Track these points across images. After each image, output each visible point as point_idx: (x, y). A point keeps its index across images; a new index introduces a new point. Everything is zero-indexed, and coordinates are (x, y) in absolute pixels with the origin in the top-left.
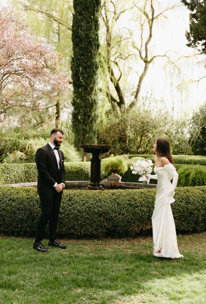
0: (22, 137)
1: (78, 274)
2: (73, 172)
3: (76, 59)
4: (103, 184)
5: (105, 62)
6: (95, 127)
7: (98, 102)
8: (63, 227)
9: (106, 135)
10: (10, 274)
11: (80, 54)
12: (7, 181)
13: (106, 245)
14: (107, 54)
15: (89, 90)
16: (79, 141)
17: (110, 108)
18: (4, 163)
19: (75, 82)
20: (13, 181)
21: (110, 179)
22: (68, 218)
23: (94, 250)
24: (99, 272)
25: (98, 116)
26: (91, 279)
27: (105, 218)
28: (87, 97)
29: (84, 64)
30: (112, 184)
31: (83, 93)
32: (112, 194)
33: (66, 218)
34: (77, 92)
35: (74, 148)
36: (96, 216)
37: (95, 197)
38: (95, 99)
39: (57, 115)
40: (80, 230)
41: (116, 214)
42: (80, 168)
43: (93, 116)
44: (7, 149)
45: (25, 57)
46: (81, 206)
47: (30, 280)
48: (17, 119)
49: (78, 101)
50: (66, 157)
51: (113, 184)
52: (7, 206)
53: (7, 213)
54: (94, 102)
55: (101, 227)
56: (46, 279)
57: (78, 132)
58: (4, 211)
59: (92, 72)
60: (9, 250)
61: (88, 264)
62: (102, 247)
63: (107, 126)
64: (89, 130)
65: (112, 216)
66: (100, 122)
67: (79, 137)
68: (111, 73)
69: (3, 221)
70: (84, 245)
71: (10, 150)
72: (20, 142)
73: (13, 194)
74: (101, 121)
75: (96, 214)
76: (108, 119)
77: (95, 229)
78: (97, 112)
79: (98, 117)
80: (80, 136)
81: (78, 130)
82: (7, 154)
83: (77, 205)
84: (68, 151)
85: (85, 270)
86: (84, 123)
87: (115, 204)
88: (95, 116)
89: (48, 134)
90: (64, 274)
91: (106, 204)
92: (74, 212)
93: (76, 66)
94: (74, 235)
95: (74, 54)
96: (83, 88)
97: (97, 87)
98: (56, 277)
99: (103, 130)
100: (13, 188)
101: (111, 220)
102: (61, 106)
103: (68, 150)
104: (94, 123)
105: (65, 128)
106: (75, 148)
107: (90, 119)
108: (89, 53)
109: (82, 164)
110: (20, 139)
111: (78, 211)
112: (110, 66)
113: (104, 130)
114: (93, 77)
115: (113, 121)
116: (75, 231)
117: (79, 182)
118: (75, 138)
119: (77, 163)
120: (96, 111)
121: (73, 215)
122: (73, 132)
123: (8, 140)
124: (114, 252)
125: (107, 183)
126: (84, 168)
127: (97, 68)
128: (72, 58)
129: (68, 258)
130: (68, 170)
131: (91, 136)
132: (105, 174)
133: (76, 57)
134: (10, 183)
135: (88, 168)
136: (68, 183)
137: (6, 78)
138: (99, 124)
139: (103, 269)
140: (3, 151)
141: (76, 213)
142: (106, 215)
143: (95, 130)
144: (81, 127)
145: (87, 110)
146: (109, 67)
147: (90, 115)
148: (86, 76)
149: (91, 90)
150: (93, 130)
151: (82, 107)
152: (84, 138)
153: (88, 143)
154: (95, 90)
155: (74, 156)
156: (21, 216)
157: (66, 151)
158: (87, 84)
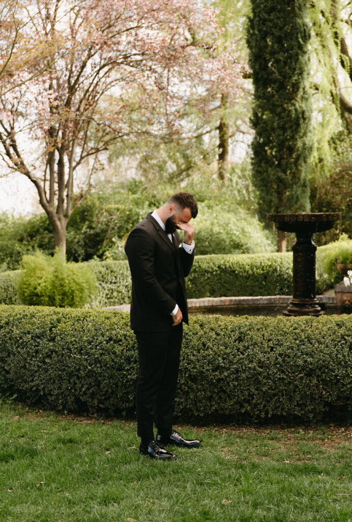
0: (143, 202)
1: (255, 506)
2: (255, 277)
3: (259, 21)
4: (324, 301)
5: (326, 24)
6: (305, 173)
7: (310, 116)
8: (225, 400)
9: (331, 190)
10: (105, 501)
11: (267, 8)
12: (112, 298)
13: (323, 440)
14: (332, 5)
15: (289, 90)
16: (270, 207)
17: (341, 129)
18: (108, 259)
19: (258, 74)
20: (123, 299)
21: (340, 290)
22: (237, 379)
23: (295, 452)
24: (304, 502)
25: (311, 148)
26: (285, 517)
27: (323, 380)
28: (286, 106)
29: (276, 32)
30: (345, 301)
31: (277, 96)
32: (338, 325)
33: (233, 380)
34: (262, 95)
35: (260, 223)
36: (302, 375)
37: (297, 331)
38: (305, 108)
39: (221, 150)
40: (265, 406)
41: (346, 371)
42: (270, 266)
43: (300, 149)
44: (113, 228)
45: (143, 25)
46: (265, 353)
47: (148, 516)
48: (135, 164)
49: (264, 117)
50: (240, 244)
51: (347, 302)
52: (104, 354)
53: (105, 368)
54: (301, 116)
55: (313, 399)
56: (183, 515)
57: (266, 186)
58: (98, 365)
59: (295, 47)
60: (108, 450)
61: (278, 482)
62: (314, 445)
63: (333, 171)
64: (291, 180)
65: (338, 375)
66: (317, 161)
67: (268, 198)
68: (339, 48)
69: (96, 385)
70: (272, 439)
71: (119, 232)
72: (139, 212)
73: (116, 326)
74: (321, 160)
75: (300, 371)
76: (335, 153)
77: (298, 405)
78: (309, 138)
79: (311, 151)
80: (272, 195)
81: (267, 181)
82: (114, 239)
83: (257, 350)
84: (246, 230)
85: (270, 496)
86: (279, 165)
87: (343, 348)
88: (304, 148)
89: (200, 194)
90: (223, 505)
91: (323, 346)
92: (250, 366)
93: (259, 36)
94: (252, 417)
95: (254, 10)
96: (275, 86)
97: (307, 83)
98: (207, 510)
99: (325, 179)
100: (115, 314)
101: (336, 384)
102: (230, 131)
103: (246, 226)
104: (303, 164)
105: (240, 178)
106: (262, 222)
107: (294, 156)
108: (286, 6)
109: (275, 258)
110: (140, 207)
111: (259, 363)
112: (338, 31)
113: (327, 179)
114: (297, 60)
115: (347, 159)
116: (252, 409)
117: (270, 299)
118: (260, 199)
119: (264, 257)
120: (306, 137)
121: (247, 373)
122: (255, 185)
123: (115, 209)
124: (342, 457)
125: (333, 299)
126: (280, 267)
127: (308, 37)
128: (249, 18)
129: (236, 468)
130: (245, 271)
131: (296, 193)
132: (330, 280)
133: (259, 17)
134: (118, 303)
135: (289, 266)
136: (244, 300)
137: (106, 73)
138: (316, 166)
139: (312, 496)
140: (104, 234)
141: (254, 369)
142: (324, 372)
143: (305, 180)
144: (274, 175)
145: (286, 135)
146: (336, 33)
147: (293, 146)
148: (282, 58)
149: (293, 90)
150: (299, 180)
151: (273, 130)
152: (280, 200)
153: (290, 209)
154: (304, 89)
155: (259, 241)
156: (134, 375)
157: (240, 229)
158: (285, 77)
